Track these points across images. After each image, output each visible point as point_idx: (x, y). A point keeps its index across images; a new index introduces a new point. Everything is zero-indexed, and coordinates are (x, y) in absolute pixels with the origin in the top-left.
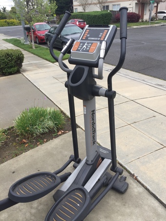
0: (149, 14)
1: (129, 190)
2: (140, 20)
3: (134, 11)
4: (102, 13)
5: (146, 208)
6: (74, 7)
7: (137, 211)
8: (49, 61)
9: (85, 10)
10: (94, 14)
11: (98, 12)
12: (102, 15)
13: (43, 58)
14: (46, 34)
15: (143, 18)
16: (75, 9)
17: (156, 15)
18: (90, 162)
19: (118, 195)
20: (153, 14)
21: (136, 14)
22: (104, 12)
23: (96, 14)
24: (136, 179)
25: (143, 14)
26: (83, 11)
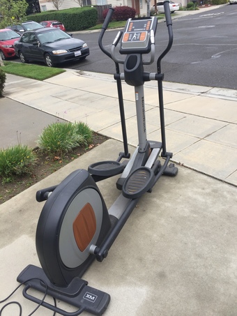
0: (146, 7)
1: (178, 174)
2: (136, 17)
3: (126, 5)
4: (83, 10)
5: (198, 181)
6: (41, 5)
7: (190, 184)
8: (35, 79)
9: (57, 7)
10: (72, 12)
11: (77, 8)
12: (84, 12)
13: (25, 77)
14: (16, 45)
15: (139, 14)
16: (43, 6)
17: (156, 8)
18: (143, 150)
19: (171, 178)
20: (152, 7)
21: (129, 8)
22: (86, 9)
23: (75, 12)
24: (182, 165)
25: (139, 7)
26: (55, 9)
